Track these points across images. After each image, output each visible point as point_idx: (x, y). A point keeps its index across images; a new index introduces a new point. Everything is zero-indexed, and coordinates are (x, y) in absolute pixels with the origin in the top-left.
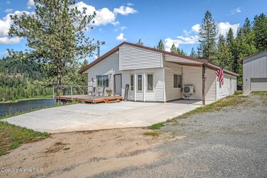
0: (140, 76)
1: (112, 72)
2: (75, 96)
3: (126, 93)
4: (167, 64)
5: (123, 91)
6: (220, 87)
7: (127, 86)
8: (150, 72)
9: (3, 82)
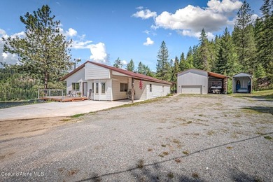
0: (97, 84)
1: (81, 81)
2: (52, 97)
3: (90, 95)
4: (113, 77)
5: (88, 93)
6: (151, 91)
7: (91, 90)
8: (103, 81)
9: (18, 86)
